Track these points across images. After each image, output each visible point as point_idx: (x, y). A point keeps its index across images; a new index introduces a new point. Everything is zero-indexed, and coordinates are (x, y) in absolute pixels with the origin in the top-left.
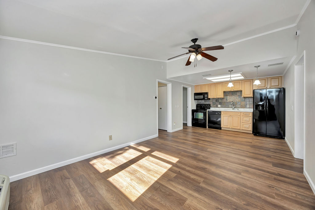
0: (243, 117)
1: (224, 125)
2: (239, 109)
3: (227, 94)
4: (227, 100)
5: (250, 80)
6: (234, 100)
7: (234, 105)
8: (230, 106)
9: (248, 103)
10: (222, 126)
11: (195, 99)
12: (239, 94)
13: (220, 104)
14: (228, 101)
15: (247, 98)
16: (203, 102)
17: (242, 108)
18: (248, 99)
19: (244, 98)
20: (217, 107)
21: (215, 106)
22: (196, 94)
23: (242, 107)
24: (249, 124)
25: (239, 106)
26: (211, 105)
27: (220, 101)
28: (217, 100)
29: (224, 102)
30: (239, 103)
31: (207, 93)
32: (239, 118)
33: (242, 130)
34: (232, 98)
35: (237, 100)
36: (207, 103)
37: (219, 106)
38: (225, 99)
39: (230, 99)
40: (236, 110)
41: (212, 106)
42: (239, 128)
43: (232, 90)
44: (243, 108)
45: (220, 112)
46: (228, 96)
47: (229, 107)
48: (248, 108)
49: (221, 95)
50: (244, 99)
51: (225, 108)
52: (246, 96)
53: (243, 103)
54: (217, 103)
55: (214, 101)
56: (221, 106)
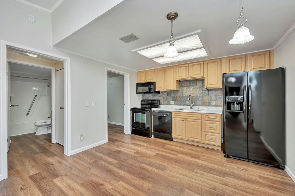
0: (206, 122)
1: (176, 134)
2: (201, 108)
3: (183, 85)
4: (183, 94)
5: (216, 60)
6: (193, 94)
7: (193, 101)
8: (187, 103)
9: (213, 98)
10: (174, 135)
11: (138, 93)
12: (199, 84)
13: (174, 99)
14: (185, 95)
15: (212, 90)
16: (149, 97)
17: (204, 106)
18: (213, 92)
19: (208, 90)
20: (169, 104)
21: (166, 102)
22: (139, 85)
23: (205, 104)
24: (217, 135)
25: (200, 103)
26: (161, 102)
27: (173, 95)
28: (169, 93)
29: (179, 97)
30: (201, 99)
31: (153, 84)
32: (200, 122)
33: (205, 144)
34: (190, 91)
35: (197, 93)
36: (156, 98)
37: (172, 102)
38: (180, 92)
39: (188, 91)
40: (195, 110)
41: (163, 103)
42: (198, 140)
43: (189, 78)
44: (207, 106)
46: (184, 88)
47: (185, 105)
48: (213, 106)
49: (173, 86)
50: (207, 92)
51: (180, 105)
52: (210, 86)
53: (206, 98)
54: (170, 98)
55: (165, 95)
56: (174, 103)
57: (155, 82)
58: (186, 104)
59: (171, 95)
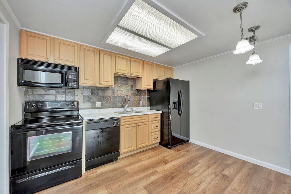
0: (152, 122)
1: (125, 147)
4: (114, 93)
6: (124, 94)
12: (130, 82)
13: (102, 100)
14: (116, 94)
25: (131, 104)
27: (100, 93)
28: (94, 90)
29: (109, 97)
30: (132, 99)
31: (75, 69)
35: (129, 92)
37: (99, 104)
38: (111, 90)
44: (136, 107)
45: (118, 119)
46: (116, 86)
50: (136, 92)
51: (110, 108)
53: (136, 99)
54: (95, 99)
55: (87, 93)
56: (102, 105)
57: (78, 68)
58: (117, 106)
59: (98, 94)
